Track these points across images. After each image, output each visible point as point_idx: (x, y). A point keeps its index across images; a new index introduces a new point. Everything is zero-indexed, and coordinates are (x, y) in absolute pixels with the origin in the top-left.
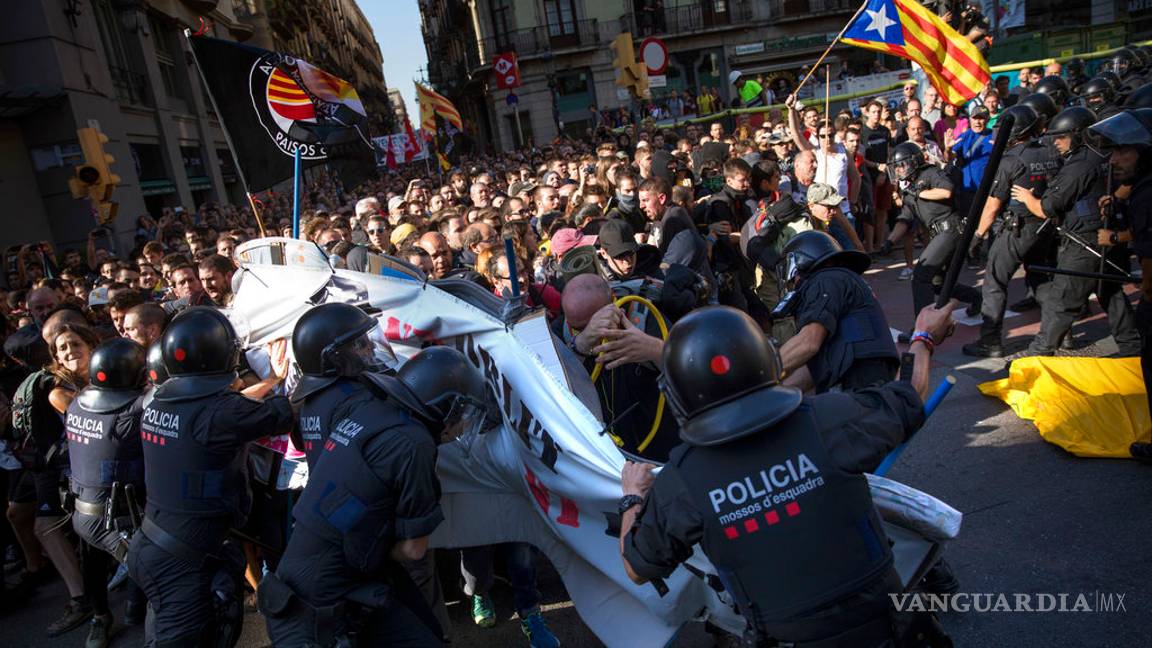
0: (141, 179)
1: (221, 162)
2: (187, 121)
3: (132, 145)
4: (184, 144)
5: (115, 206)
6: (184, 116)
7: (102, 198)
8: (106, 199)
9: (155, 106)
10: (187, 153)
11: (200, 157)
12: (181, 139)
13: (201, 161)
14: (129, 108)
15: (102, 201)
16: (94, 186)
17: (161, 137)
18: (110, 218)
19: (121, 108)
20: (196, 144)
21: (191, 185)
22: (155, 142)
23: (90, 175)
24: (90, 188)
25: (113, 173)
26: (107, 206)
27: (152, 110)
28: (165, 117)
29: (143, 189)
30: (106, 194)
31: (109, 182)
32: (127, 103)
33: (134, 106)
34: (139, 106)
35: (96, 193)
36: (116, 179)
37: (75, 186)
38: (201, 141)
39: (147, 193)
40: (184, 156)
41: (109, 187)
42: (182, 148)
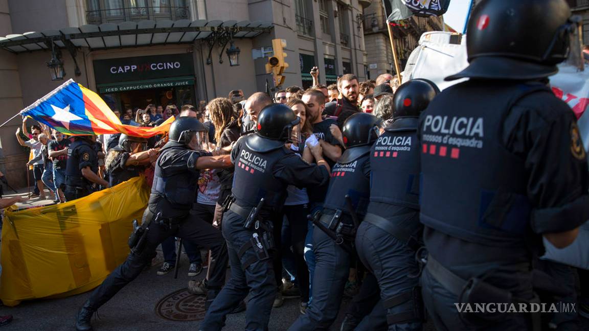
0: (302, 72)
1: (345, 69)
2: (330, 45)
3: (300, 54)
4: (327, 57)
5: (283, 77)
6: (329, 43)
7: (278, 73)
8: (280, 74)
9: (315, 37)
10: (327, 61)
11: (334, 65)
12: (325, 54)
13: (334, 67)
14: (303, 36)
15: (278, 75)
16: (275, 67)
17: (315, 52)
18: (281, 83)
19: (298, 35)
20: (333, 58)
21: (327, 78)
22: (312, 54)
23: (274, 61)
24: (274, 68)
25: (285, 62)
26: (280, 77)
27: (313, 38)
28: (319, 42)
29: (303, 76)
30: (280, 72)
31: (283, 66)
32: (302, 34)
33: (305, 36)
34: (307, 36)
35: (276, 70)
36: (286, 65)
37: (268, 67)
38: (335, 56)
39: (304, 78)
40: (325, 63)
41: (282, 68)
42: (325, 59)
